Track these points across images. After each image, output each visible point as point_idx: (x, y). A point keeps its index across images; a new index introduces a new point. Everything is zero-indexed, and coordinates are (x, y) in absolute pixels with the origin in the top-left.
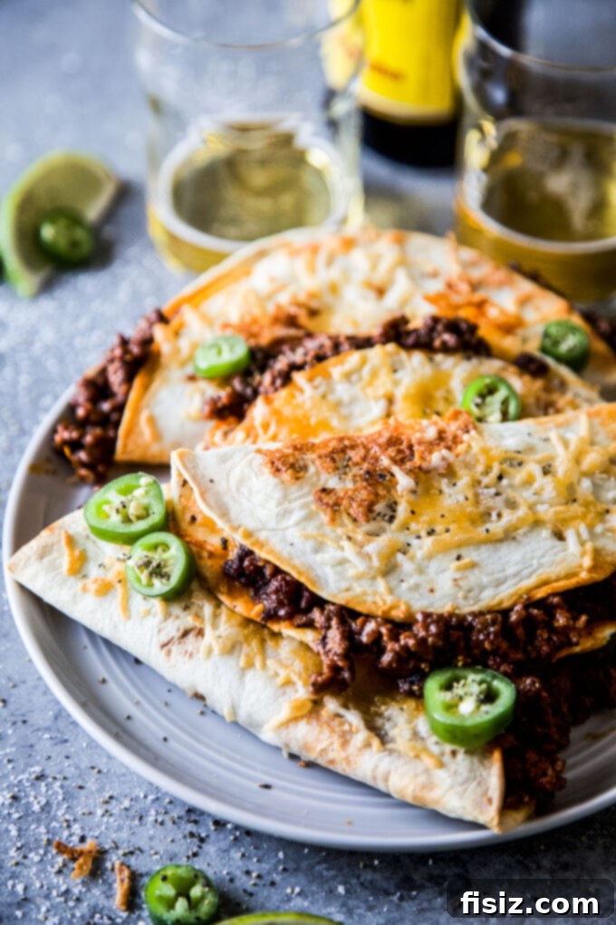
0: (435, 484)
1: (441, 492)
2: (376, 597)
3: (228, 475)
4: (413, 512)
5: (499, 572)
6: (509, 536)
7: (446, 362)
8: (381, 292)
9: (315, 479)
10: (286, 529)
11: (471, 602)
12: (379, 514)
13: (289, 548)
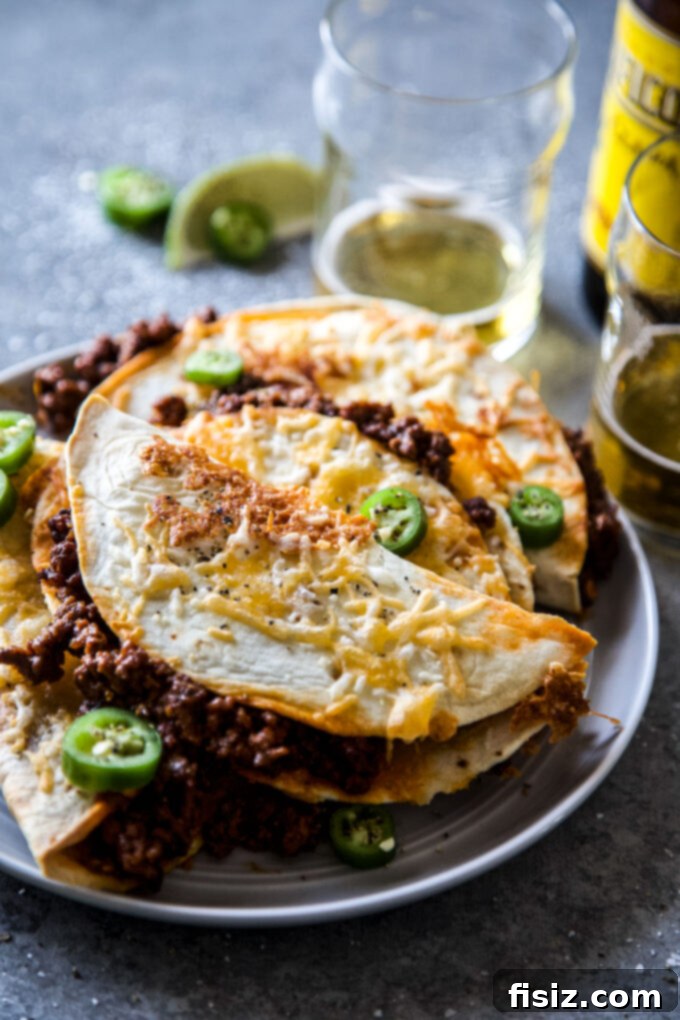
0: (271, 556)
1: (268, 567)
2: (122, 609)
3: (113, 439)
4: (225, 566)
5: (246, 662)
6: (290, 641)
7: (391, 464)
8: (417, 387)
9: (175, 486)
10: (110, 508)
11: (196, 668)
12: (197, 549)
13: (98, 526)
